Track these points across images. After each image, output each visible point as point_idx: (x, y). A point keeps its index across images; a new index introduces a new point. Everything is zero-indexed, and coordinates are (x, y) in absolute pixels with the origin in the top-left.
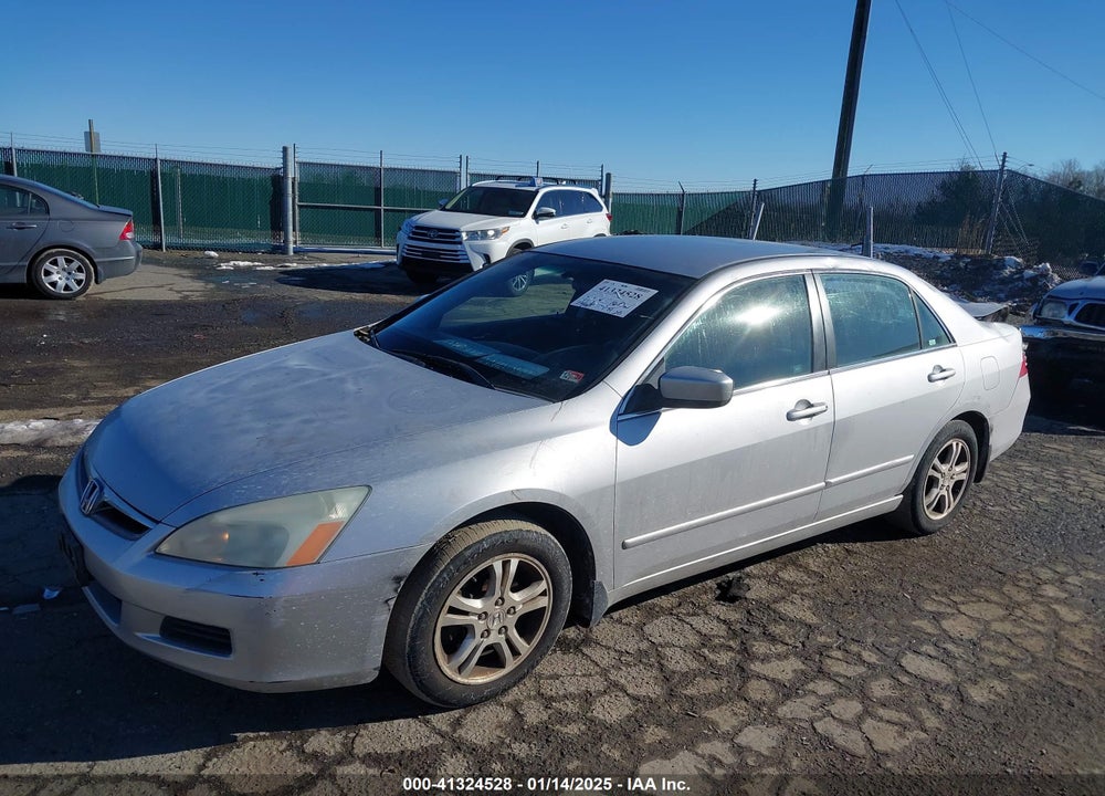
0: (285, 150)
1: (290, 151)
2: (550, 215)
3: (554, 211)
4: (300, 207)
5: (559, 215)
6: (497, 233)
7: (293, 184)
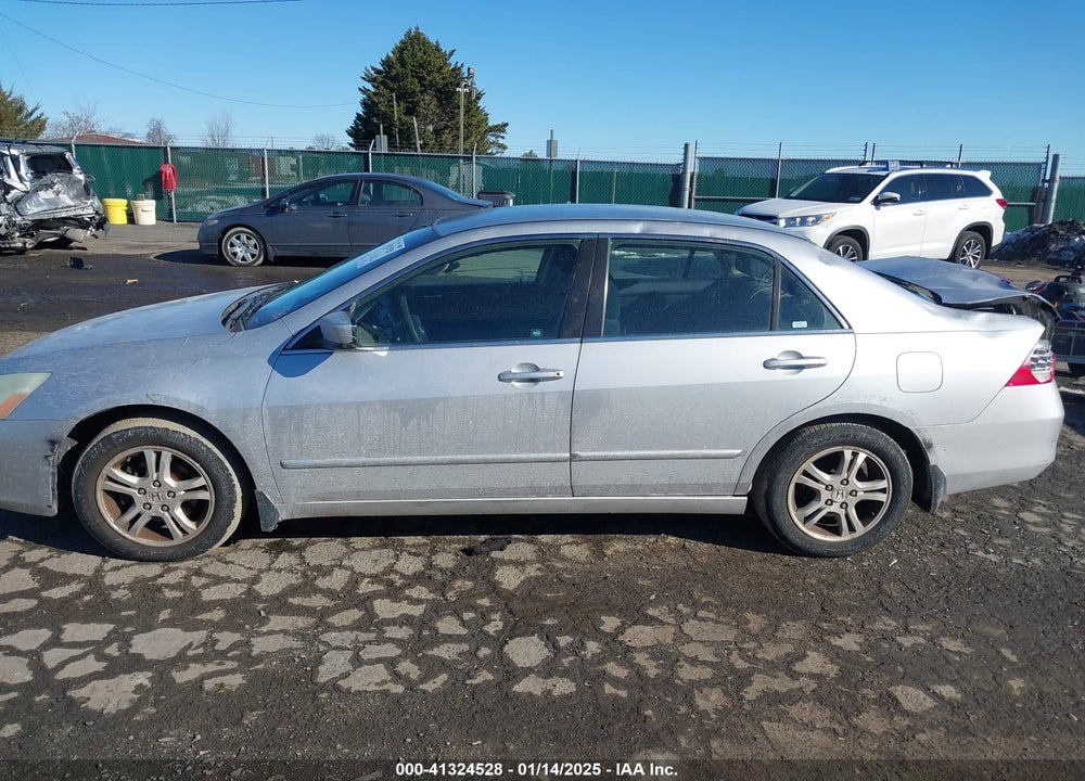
0: (686, 146)
1: (691, 149)
2: (893, 201)
3: (898, 196)
4: (697, 200)
5: (903, 201)
6: (818, 219)
7: (692, 177)
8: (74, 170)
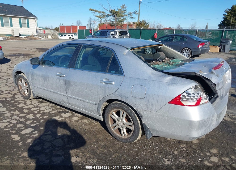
8: (128, 34)
